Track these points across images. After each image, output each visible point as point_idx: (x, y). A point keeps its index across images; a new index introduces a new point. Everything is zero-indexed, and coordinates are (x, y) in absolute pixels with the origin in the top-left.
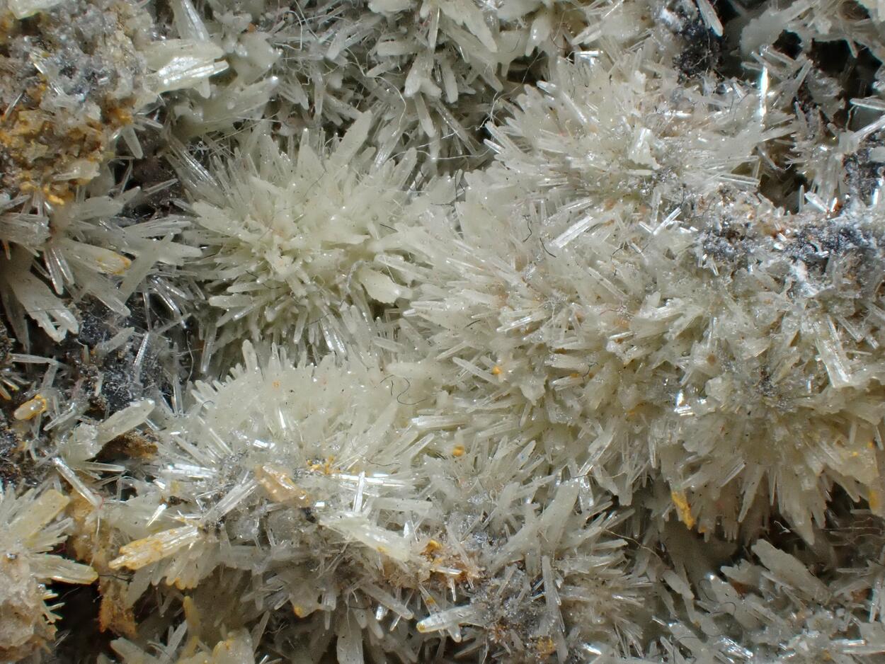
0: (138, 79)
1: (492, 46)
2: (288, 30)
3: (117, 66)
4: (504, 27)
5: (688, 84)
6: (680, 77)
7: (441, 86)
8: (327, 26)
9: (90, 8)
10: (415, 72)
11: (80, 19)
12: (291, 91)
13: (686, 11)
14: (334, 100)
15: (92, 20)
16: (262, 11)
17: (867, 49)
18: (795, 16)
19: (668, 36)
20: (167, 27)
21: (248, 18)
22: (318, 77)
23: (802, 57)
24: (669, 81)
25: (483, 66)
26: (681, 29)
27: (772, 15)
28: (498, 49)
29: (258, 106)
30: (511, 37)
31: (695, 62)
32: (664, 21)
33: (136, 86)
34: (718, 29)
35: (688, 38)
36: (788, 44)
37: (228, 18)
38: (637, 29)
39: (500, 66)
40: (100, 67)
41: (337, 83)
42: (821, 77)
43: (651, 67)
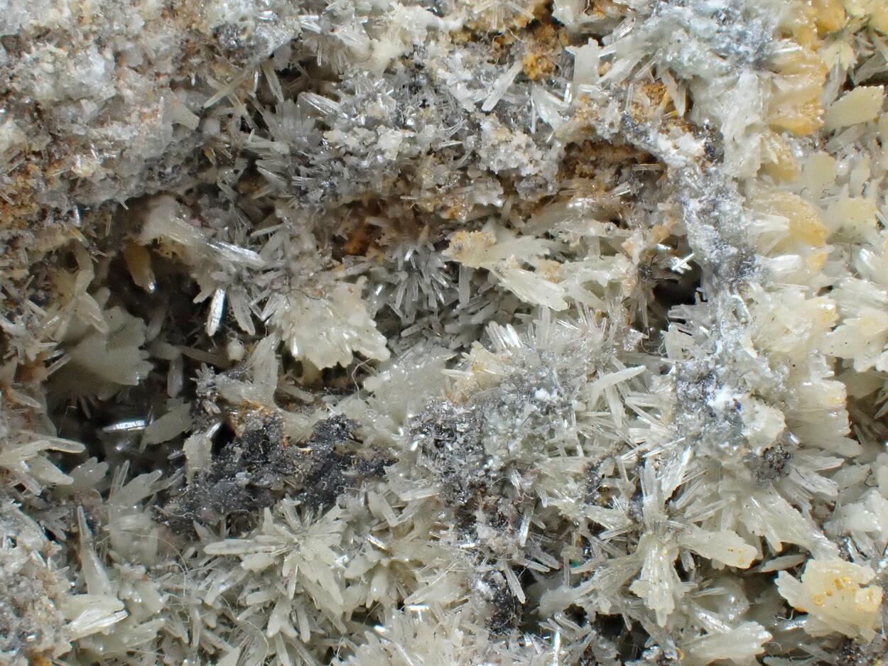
0: (58, 635)
1: (340, 600)
2: (174, 579)
3: (42, 627)
4: (348, 583)
5: (496, 640)
6: (491, 635)
7: (297, 629)
8: (205, 576)
9: (22, 580)
10: (276, 616)
11: (14, 589)
12: (173, 626)
13: (497, 582)
14: (209, 634)
15: (24, 590)
16: (153, 562)
17: (639, 622)
18: (583, 593)
19: (482, 603)
20: (76, 575)
21: (142, 569)
22: (196, 615)
23: (588, 627)
24: (482, 638)
25: (332, 615)
26: (492, 598)
27: (565, 591)
28: (344, 602)
29: (147, 640)
30: (355, 591)
31: (503, 622)
32: (479, 591)
33: (57, 640)
34: (522, 598)
35: (497, 604)
36: (577, 614)
37: (126, 568)
38: (458, 595)
39: (344, 614)
40: (29, 628)
41: (212, 623)
42: (602, 642)
43: (468, 625)
